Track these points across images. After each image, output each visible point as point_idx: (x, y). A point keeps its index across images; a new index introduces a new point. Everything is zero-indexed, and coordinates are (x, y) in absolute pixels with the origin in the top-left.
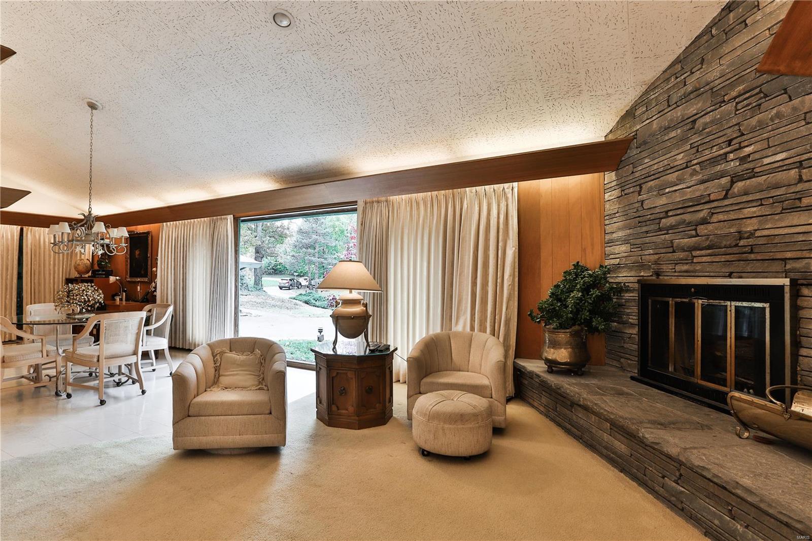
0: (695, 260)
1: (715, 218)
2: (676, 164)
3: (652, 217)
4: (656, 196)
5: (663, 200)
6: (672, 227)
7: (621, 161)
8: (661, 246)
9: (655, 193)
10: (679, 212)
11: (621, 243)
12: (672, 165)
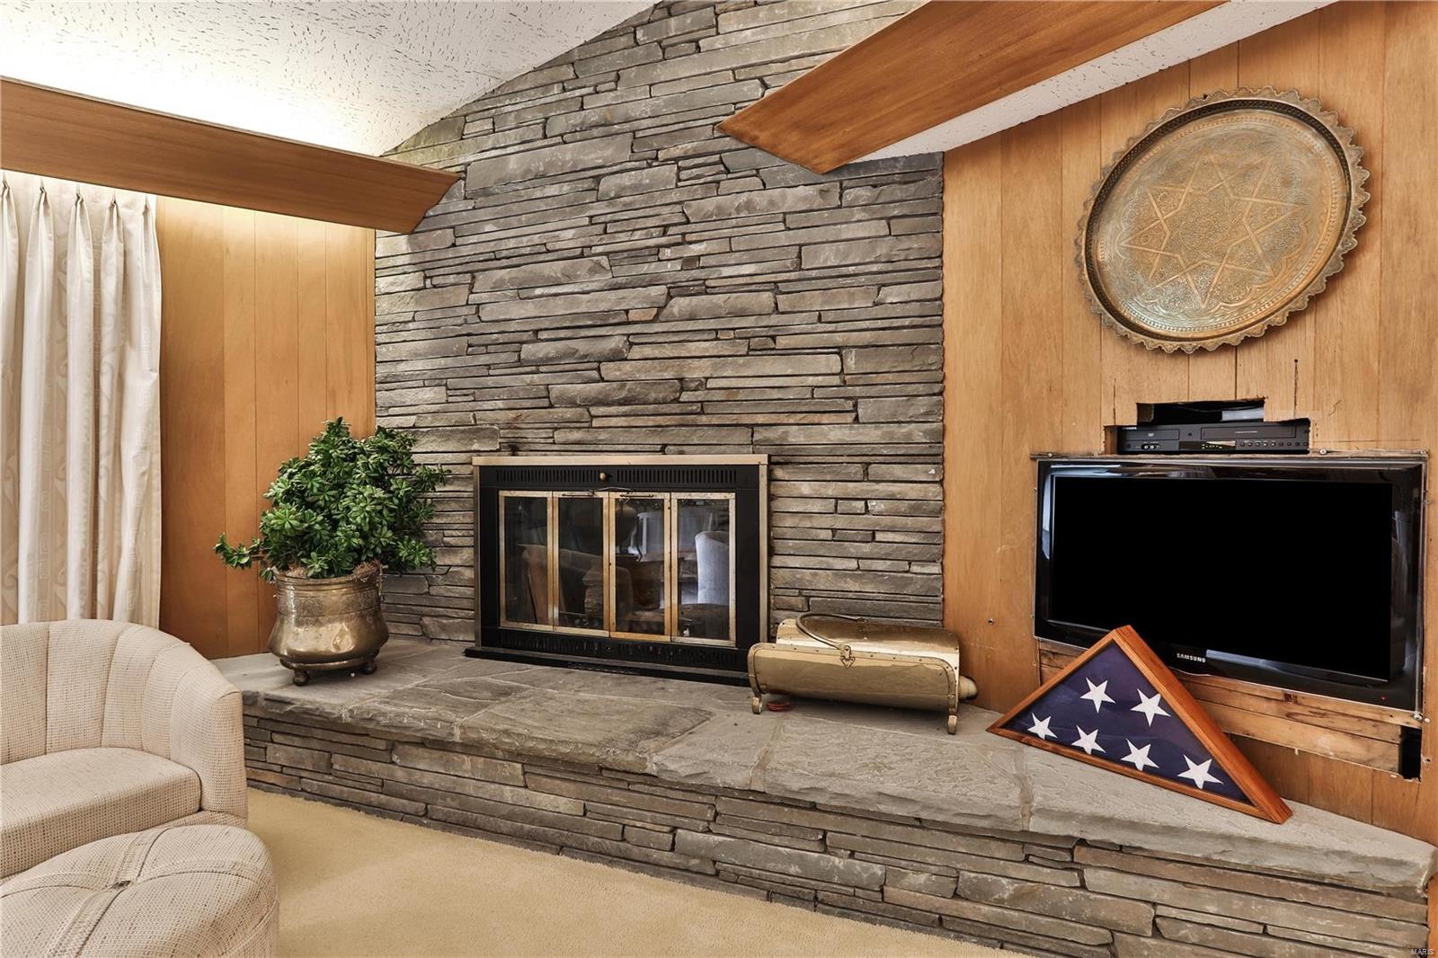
0: (596, 423)
1: (636, 352)
2: (558, 245)
3: (502, 338)
4: (513, 298)
5: (529, 309)
6: (547, 361)
7: (424, 218)
8: (521, 395)
9: (509, 293)
10: (562, 334)
11: (421, 383)
12: (550, 246)
